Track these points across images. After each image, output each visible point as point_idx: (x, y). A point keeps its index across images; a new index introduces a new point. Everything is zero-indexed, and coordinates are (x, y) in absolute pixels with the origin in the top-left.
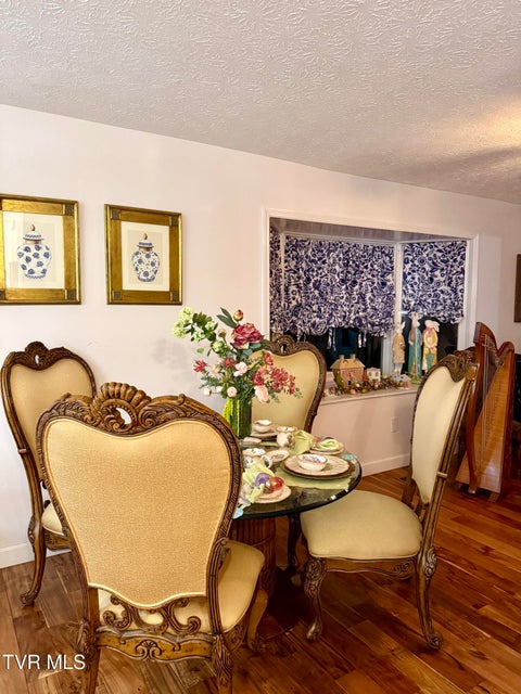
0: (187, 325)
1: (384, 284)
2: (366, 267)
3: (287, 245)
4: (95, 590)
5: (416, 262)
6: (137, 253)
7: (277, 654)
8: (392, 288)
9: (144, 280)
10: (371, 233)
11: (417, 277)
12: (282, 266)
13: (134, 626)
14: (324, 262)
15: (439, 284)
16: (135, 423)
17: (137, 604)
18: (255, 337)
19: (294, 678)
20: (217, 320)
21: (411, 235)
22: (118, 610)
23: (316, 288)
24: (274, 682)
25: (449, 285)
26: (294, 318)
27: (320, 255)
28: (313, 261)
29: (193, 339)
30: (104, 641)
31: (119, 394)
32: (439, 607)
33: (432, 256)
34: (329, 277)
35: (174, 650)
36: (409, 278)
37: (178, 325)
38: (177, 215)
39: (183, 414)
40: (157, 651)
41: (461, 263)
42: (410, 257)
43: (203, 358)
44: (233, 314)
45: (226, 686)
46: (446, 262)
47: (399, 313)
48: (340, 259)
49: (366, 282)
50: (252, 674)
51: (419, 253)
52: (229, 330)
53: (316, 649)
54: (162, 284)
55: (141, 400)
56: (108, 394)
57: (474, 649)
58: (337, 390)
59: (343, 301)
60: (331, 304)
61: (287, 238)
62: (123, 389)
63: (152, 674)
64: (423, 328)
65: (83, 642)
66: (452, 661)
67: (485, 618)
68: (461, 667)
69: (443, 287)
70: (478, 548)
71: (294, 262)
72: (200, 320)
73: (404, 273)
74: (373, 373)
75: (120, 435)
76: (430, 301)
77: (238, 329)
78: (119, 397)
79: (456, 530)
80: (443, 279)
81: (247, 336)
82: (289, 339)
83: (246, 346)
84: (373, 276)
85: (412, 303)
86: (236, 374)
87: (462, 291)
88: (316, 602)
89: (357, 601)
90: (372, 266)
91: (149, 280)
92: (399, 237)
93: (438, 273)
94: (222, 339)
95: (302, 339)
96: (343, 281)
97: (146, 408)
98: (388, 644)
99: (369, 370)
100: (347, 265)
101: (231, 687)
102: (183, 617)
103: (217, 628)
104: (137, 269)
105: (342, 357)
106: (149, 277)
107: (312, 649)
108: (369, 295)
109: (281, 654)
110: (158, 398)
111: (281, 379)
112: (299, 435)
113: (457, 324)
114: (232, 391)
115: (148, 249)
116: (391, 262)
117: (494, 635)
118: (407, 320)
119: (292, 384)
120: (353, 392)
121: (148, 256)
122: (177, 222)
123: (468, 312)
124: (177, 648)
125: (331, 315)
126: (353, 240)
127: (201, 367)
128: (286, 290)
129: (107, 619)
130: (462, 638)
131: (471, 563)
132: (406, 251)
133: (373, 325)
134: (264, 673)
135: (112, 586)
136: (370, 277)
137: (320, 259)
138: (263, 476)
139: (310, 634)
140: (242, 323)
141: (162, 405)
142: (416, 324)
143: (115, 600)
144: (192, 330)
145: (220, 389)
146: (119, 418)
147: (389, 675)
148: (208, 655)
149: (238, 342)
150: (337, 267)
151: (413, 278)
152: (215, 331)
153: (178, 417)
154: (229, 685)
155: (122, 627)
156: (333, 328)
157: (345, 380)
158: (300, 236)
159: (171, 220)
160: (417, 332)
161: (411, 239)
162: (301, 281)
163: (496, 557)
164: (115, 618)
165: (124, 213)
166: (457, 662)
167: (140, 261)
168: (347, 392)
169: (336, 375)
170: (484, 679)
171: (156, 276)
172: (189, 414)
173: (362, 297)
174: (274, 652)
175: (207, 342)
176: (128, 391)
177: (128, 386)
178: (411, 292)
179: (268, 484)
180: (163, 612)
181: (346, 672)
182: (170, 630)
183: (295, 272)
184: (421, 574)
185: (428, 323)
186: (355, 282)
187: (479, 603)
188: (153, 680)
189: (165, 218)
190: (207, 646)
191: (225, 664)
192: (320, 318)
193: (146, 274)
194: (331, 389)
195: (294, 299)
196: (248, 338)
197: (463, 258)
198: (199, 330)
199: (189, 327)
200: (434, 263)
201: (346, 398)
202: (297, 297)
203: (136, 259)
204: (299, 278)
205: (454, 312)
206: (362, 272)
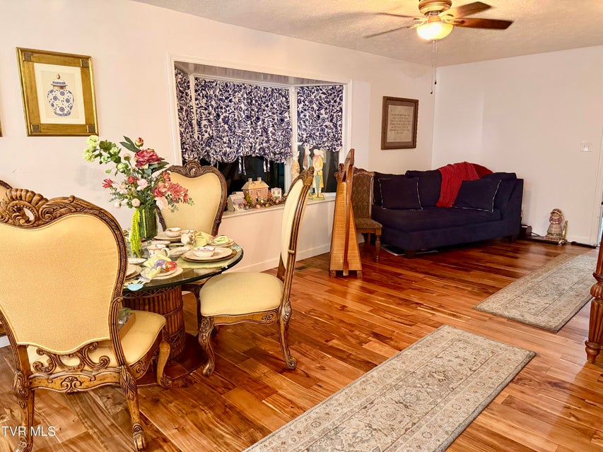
0: (94, 151)
1: (282, 120)
2: (267, 106)
3: (197, 85)
4: (24, 347)
5: (306, 103)
6: (52, 91)
7: (183, 386)
8: (288, 124)
9: (61, 115)
10: (269, 77)
11: (308, 114)
12: (193, 103)
13: (58, 369)
14: (231, 101)
15: (324, 120)
16: (37, 219)
17: (59, 352)
18: (153, 159)
19: (192, 398)
20: (121, 146)
21: (303, 81)
22: (44, 360)
23: (226, 123)
24: (178, 402)
25: (331, 121)
26: (208, 148)
27: (227, 94)
28: (221, 100)
29: (101, 163)
30: (36, 383)
31: (21, 197)
32: (303, 345)
33: (318, 97)
34: (236, 114)
35: (90, 380)
36: (302, 115)
37: (88, 151)
38: (88, 58)
39: (74, 210)
40: (78, 383)
41: (339, 104)
42: (302, 98)
43: (110, 177)
44: (135, 141)
45: (133, 399)
46: (328, 102)
47: (295, 144)
48: (244, 99)
49: (268, 118)
50: (162, 400)
51: (309, 95)
52: (132, 154)
53: (211, 380)
54: (78, 118)
55: (39, 200)
56: (12, 197)
57: (319, 365)
58: (245, 205)
59: (249, 134)
60: (239, 136)
61: (196, 79)
62: (23, 193)
63: (85, 411)
64: (312, 155)
65: (18, 386)
66: (303, 373)
67: (331, 347)
68: (308, 376)
69: (327, 123)
70: (338, 307)
71: (204, 101)
72: (106, 146)
73: (298, 112)
74: (276, 192)
75: (26, 228)
76: (317, 134)
77: (139, 153)
78: (21, 199)
79: (326, 297)
80: (326, 116)
81: (146, 158)
82: (197, 164)
83: (146, 167)
84: (273, 113)
85: (304, 136)
86: (139, 189)
87: (341, 126)
88: (208, 348)
89: (246, 348)
90: (272, 105)
91: (66, 115)
92: (293, 82)
93: (323, 111)
94: (127, 162)
95: (215, 166)
96: (248, 117)
97: (44, 206)
98: (262, 370)
99: (273, 190)
100: (250, 104)
101: (137, 401)
102: (96, 357)
103: (122, 362)
104: (53, 105)
105: (251, 180)
106: (65, 112)
107: (208, 380)
108: (271, 129)
109: (185, 386)
110: (54, 199)
111: (177, 192)
112: (200, 235)
113: (338, 152)
114: (136, 202)
115: (62, 87)
116: (288, 102)
117: (334, 356)
118: (301, 149)
119: (186, 195)
120: (258, 206)
121: (62, 94)
122: (87, 63)
123: (346, 142)
124: (93, 379)
125: (239, 145)
126: (255, 83)
127: (108, 184)
128: (199, 124)
129: (36, 368)
130: (312, 360)
131: (331, 316)
132: (298, 93)
133: (275, 154)
134: (171, 398)
135: (36, 341)
136: (270, 114)
137: (227, 98)
138: (161, 262)
139: (205, 371)
140: (141, 148)
141: (56, 204)
142: (308, 153)
143: (40, 352)
144: (100, 155)
145: (126, 200)
146: (24, 215)
147: (260, 387)
148: (117, 381)
149: (139, 163)
150: (242, 106)
151: (305, 116)
152: (119, 155)
153: (70, 212)
154: (135, 399)
155: (49, 371)
156: (242, 157)
157: (253, 198)
158: (209, 78)
159: (83, 62)
160: (309, 158)
161: (302, 83)
162: (212, 117)
163: (349, 311)
164: (42, 365)
165: (35, 55)
166: (306, 373)
167: (55, 98)
168: (255, 207)
169: (245, 195)
170: (320, 381)
171: (72, 111)
172: (79, 209)
173: (265, 130)
174: (180, 385)
175: (112, 164)
176: (28, 195)
177: (27, 191)
178: (304, 127)
179: (164, 267)
180: (79, 355)
181: (230, 389)
182: (86, 368)
183: (206, 109)
184: (281, 320)
185: (316, 151)
186: (258, 118)
187: (329, 339)
188: (85, 414)
189: (76, 60)
190: (116, 375)
191: (129, 384)
192: (231, 148)
193: (62, 109)
194: (240, 205)
195: (206, 132)
196: (148, 160)
197: (341, 99)
198: (105, 154)
199: (97, 152)
200: (319, 103)
201: (252, 211)
202: (209, 130)
203: (51, 96)
204: (209, 114)
205: (336, 143)
206: (264, 110)
